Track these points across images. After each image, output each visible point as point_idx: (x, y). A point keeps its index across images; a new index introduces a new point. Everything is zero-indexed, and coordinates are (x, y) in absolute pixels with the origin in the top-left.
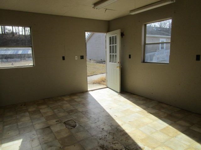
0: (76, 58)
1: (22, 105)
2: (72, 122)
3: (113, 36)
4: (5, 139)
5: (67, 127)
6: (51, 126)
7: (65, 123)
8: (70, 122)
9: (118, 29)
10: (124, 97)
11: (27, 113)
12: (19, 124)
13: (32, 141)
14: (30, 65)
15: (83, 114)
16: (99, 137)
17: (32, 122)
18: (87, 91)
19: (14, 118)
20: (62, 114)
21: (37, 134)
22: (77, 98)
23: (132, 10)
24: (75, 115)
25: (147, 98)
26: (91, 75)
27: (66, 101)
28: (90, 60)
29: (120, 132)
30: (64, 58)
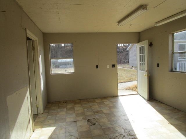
0: (108, 66)
1: (64, 102)
2: (94, 121)
3: (142, 46)
4: (46, 124)
5: (89, 123)
6: (78, 121)
7: (88, 120)
8: (92, 121)
9: (145, 40)
10: (151, 105)
11: (66, 109)
12: (57, 116)
13: (61, 129)
14: (71, 72)
15: (105, 115)
16: (110, 137)
17: (66, 116)
18: (118, 96)
19: (56, 111)
20: (89, 113)
21: (66, 125)
22: (106, 102)
23: (157, 22)
24: (99, 115)
25: (176, 108)
26: (127, 81)
27: (97, 103)
28: (132, 66)
29: (131, 136)
30: (97, 67)
